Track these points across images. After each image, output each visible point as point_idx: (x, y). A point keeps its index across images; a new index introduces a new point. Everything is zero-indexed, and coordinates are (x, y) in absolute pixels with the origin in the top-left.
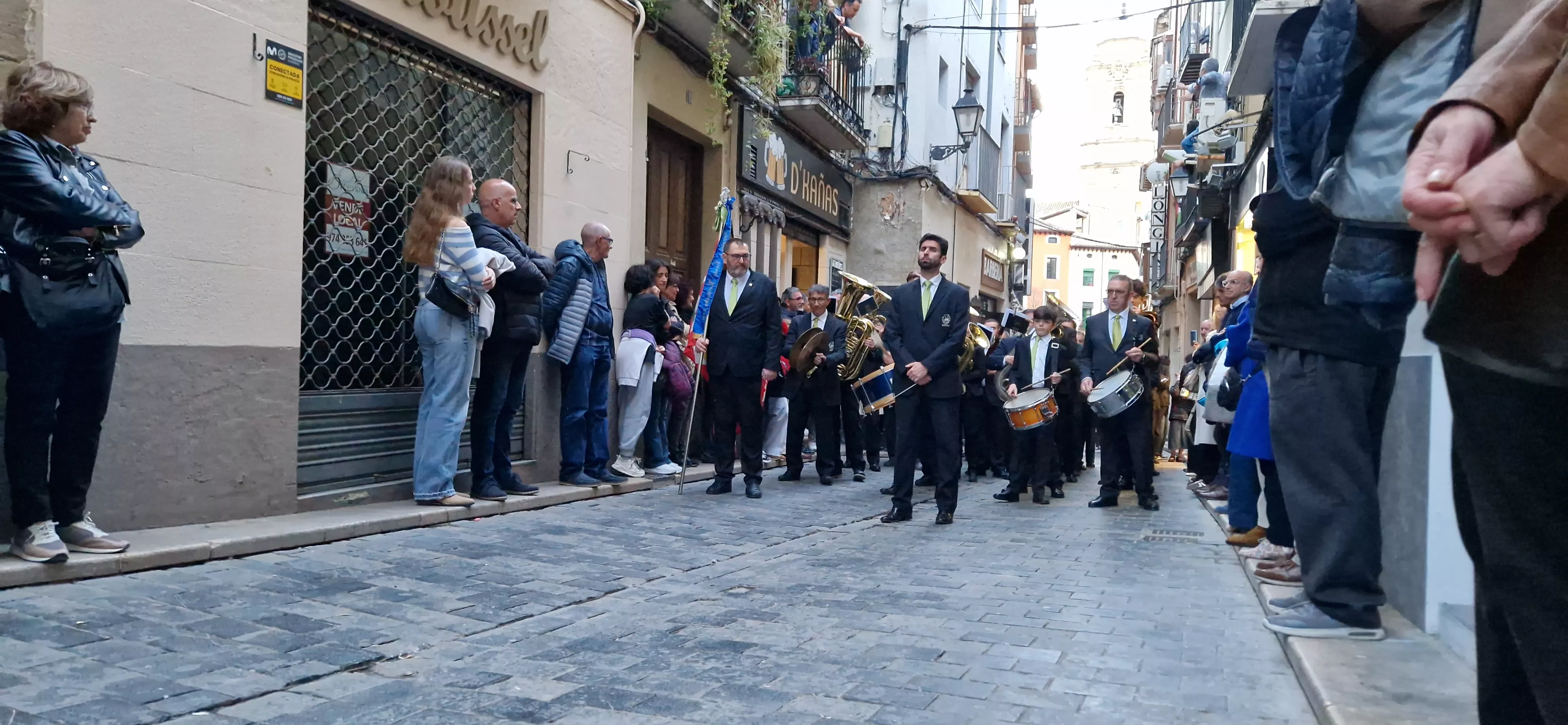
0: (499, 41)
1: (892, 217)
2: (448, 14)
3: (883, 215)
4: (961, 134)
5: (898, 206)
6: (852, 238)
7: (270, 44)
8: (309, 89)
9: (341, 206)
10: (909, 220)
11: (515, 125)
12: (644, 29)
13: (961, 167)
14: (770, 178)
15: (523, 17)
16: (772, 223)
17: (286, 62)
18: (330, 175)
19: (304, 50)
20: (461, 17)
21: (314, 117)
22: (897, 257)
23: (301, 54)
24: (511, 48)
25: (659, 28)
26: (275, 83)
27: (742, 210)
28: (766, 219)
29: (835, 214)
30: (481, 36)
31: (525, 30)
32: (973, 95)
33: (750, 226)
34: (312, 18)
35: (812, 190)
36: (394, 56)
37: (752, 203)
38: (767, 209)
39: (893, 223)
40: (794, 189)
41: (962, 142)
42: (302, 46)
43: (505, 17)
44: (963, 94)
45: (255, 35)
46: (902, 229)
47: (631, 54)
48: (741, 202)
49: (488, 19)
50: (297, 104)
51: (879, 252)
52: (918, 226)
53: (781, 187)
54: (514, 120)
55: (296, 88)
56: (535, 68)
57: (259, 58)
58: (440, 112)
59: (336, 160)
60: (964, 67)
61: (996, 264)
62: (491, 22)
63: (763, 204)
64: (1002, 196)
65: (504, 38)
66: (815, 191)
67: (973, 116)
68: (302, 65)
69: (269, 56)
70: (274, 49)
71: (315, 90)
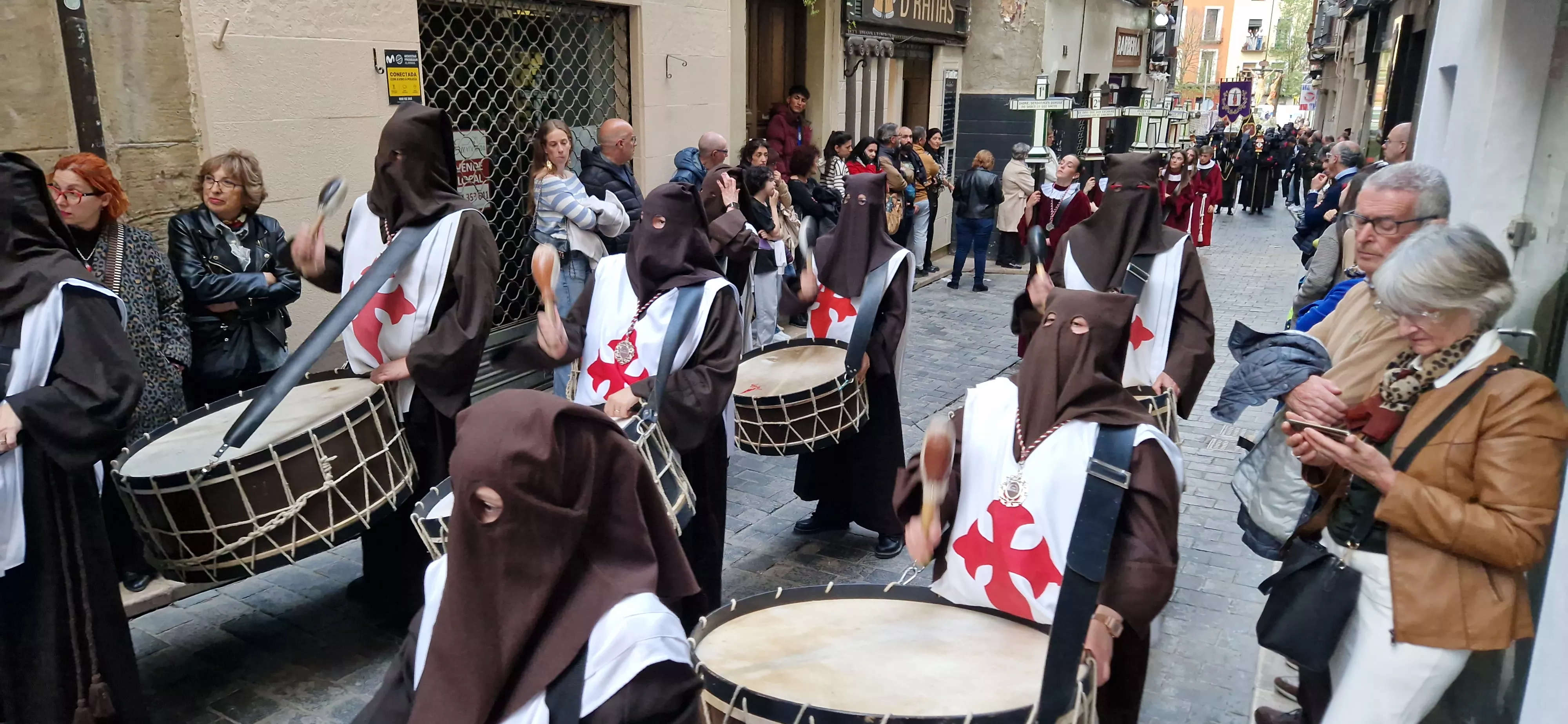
1: (1012, 19)
3: (1002, 17)
5: (1020, 7)
6: (970, 42)
7: (388, 53)
8: (425, 76)
10: (1031, 22)
11: (615, 43)
14: (877, 11)
16: (879, 57)
17: (404, 65)
19: (418, 46)
22: (1017, 62)
23: (415, 53)
26: (397, 88)
27: (846, 53)
28: (873, 54)
29: (950, 22)
33: (855, 71)
35: (924, 5)
37: (857, 44)
38: (873, 45)
39: (1013, 25)
40: (904, 12)
42: (415, 45)
45: (374, 50)
46: (1022, 32)
48: (846, 46)
51: (996, 57)
52: (1040, 29)
53: (890, 15)
54: (613, 38)
55: (415, 86)
57: (381, 71)
61: (1133, 39)
63: (872, 39)
66: (928, 5)
68: (417, 63)
69: (388, 65)
70: (393, 57)
71: (431, 75)
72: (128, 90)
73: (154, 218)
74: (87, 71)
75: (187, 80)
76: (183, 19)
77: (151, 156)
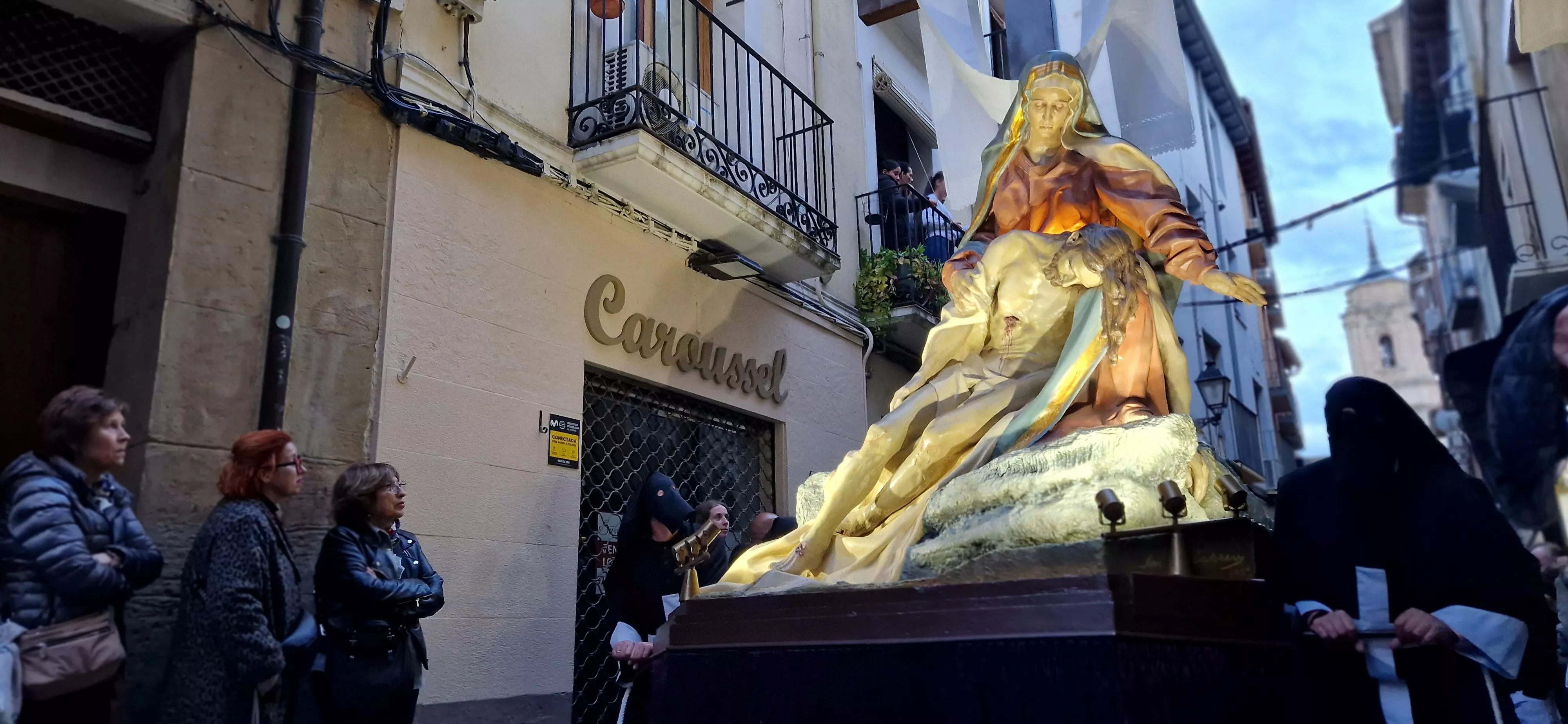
0: (744, 382)
2: (700, 367)
4: (1209, 407)
7: (553, 417)
8: (583, 451)
9: (609, 549)
11: (760, 455)
12: (873, 351)
13: (1215, 438)
15: (764, 359)
17: (565, 431)
18: (600, 523)
19: (580, 418)
20: (711, 367)
21: (588, 473)
23: (577, 422)
24: (755, 387)
25: (887, 347)
26: (557, 450)
30: (728, 380)
31: (766, 369)
32: (1217, 367)
34: (587, 389)
36: (655, 409)
41: (1211, 415)
42: (579, 415)
43: (749, 361)
44: (1205, 368)
45: (541, 412)
47: (864, 374)
49: (734, 366)
50: (573, 465)
54: (759, 450)
55: (574, 452)
56: (776, 400)
57: (544, 431)
58: (694, 452)
59: (605, 509)
60: (1202, 340)
62: (736, 369)
64: (1268, 463)
65: (748, 379)
67: (1220, 388)
68: (578, 431)
69: (551, 428)
70: (557, 421)
71: (589, 450)
72: (312, 408)
73: (307, 532)
74: (281, 382)
75: (368, 406)
76: (376, 355)
77: (319, 472)
